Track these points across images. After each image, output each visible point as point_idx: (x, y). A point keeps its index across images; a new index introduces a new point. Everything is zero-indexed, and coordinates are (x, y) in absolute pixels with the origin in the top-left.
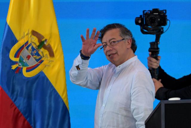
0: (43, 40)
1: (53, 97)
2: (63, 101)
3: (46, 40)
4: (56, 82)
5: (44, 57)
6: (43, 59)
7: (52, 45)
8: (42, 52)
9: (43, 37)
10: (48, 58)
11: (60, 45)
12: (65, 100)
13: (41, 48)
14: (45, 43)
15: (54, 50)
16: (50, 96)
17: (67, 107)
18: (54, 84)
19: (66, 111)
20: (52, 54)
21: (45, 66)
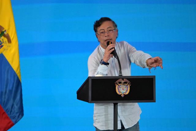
0: (3, 30)
1: (10, 72)
2: (17, 75)
3: (5, 31)
4: (12, 62)
5: (4, 43)
6: (3, 44)
7: (10, 35)
8: (3, 40)
9: (3, 29)
10: (6, 43)
11: (16, 35)
12: (18, 75)
13: (2, 36)
14: (5, 33)
15: (11, 38)
16: (8, 72)
17: (20, 79)
18: (10, 63)
19: (19, 83)
20: (9, 41)
21: (5, 50)
